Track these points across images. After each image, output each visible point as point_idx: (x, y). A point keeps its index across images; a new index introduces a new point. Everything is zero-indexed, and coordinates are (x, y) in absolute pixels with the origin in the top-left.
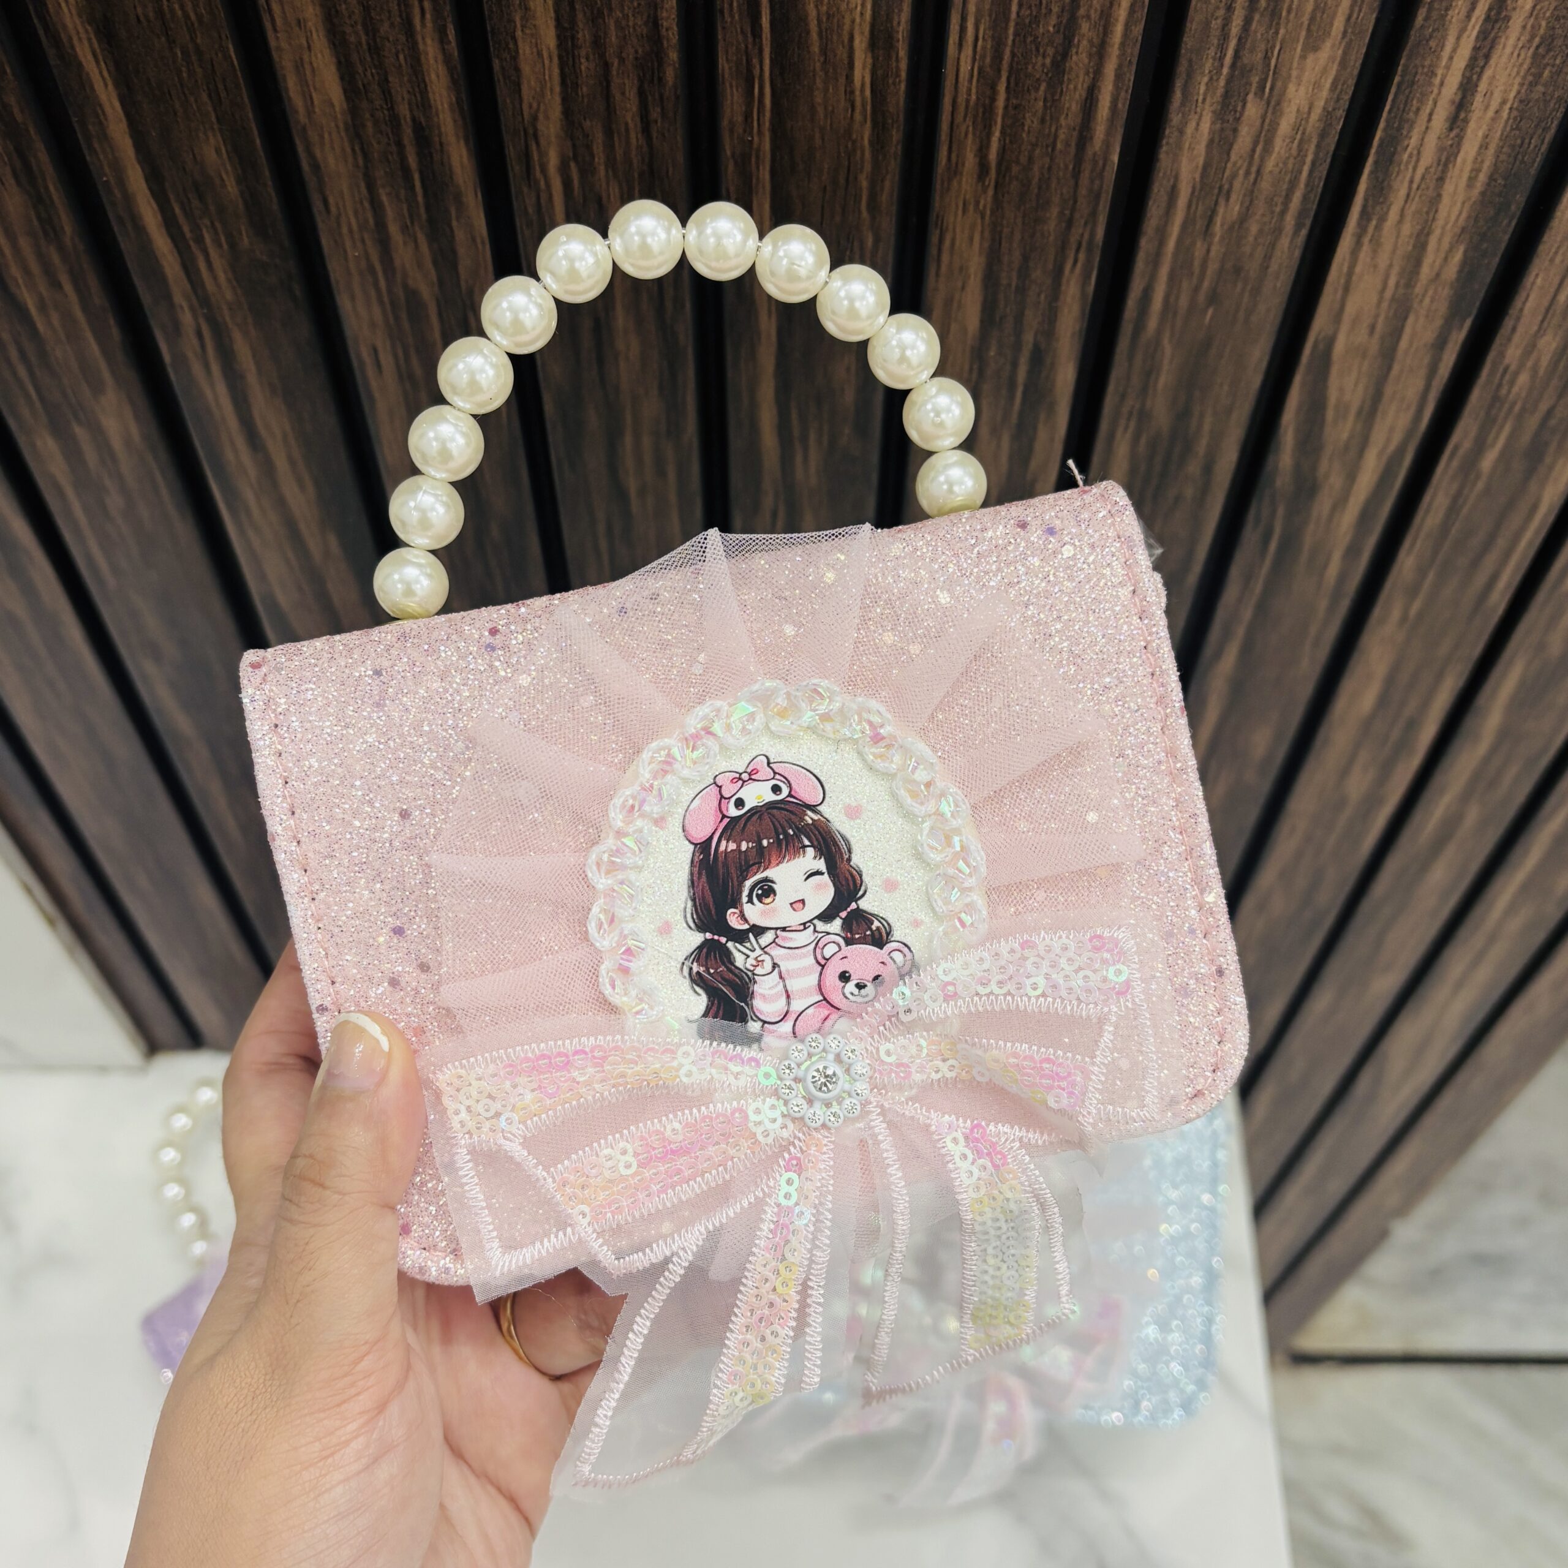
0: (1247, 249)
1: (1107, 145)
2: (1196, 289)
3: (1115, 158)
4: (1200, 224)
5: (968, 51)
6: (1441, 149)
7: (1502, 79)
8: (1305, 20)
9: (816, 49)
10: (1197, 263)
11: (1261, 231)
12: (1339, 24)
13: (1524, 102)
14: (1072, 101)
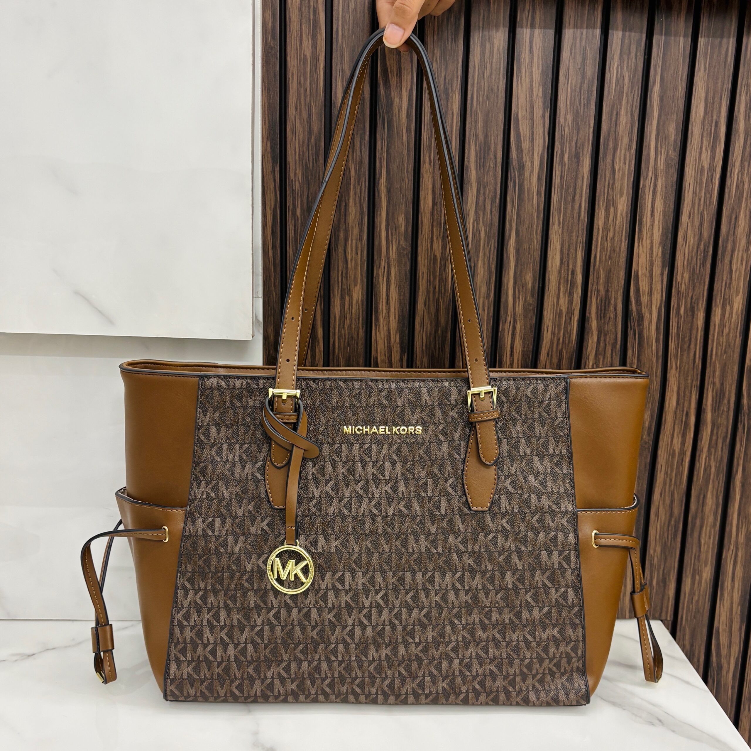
0: (616, 245)
1: (584, 217)
2: (606, 255)
3: (586, 220)
4: (605, 238)
5: (556, 195)
6: (651, 222)
7: (659, 206)
8: (619, 190)
9: (526, 195)
10: (605, 248)
11: (618, 241)
12: (625, 192)
13: (664, 212)
14: (577, 207)
